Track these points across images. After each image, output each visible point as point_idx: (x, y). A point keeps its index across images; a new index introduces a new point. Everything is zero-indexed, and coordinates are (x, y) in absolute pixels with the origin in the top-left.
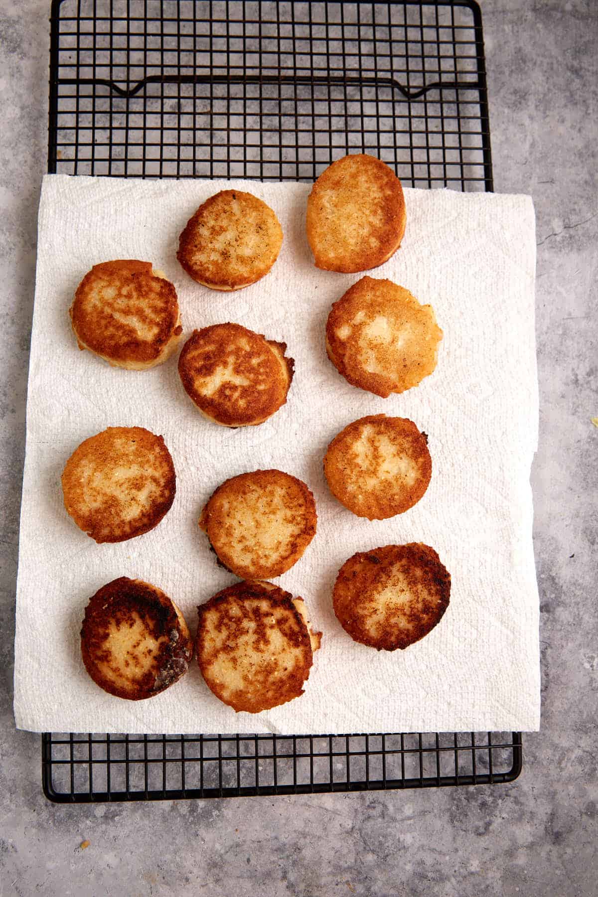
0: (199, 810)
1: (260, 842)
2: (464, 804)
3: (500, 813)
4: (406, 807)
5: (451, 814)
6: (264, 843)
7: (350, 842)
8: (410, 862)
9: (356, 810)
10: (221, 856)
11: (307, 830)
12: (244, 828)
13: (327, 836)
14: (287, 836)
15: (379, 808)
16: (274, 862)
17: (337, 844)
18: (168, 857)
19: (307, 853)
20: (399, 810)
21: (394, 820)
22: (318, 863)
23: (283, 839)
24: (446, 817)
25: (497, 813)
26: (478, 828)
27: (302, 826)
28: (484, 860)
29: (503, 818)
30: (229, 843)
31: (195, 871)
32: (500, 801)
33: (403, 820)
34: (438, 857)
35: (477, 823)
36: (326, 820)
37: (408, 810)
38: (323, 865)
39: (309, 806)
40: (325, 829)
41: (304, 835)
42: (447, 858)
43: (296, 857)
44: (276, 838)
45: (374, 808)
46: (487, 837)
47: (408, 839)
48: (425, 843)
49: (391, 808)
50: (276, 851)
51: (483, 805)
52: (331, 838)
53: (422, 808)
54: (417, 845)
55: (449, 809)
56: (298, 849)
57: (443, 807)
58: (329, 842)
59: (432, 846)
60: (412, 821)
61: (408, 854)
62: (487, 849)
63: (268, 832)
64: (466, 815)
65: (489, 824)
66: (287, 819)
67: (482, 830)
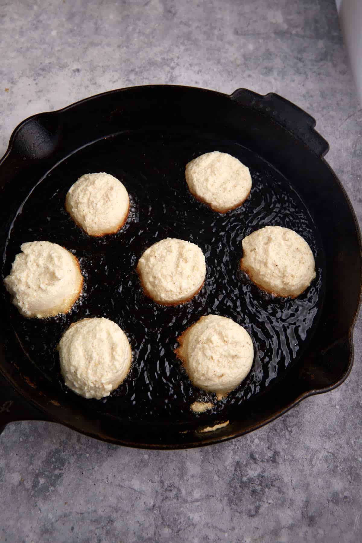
0: (40, 486)
1: (82, 514)
2: (239, 491)
3: (267, 499)
4: (195, 492)
5: (230, 499)
6: (86, 515)
7: (151, 517)
8: (197, 536)
9: (157, 492)
10: (52, 524)
11: (119, 506)
12: (72, 502)
13: (134, 511)
14: (103, 510)
15: (175, 491)
16: (91, 531)
17: (141, 518)
18: (11, 523)
19: (118, 525)
20: (190, 493)
21: (186, 501)
22: (126, 533)
23: (100, 512)
24: (225, 501)
25: (265, 499)
26: (250, 511)
27: (116, 502)
28: (255, 538)
29: (269, 504)
30: (59, 513)
31: (31, 535)
32: (267, 490)
33: (192, 502)
34: (219, 534)
35: (249, 506)
36: (134, 498)
37: (197, 495)
38: (129, 535)
39: (122, 487)
40: (132, 506)
41: (117, 510)
42: (226, 535)
43: (109, 528)
44: (95, 511)
45: (171, 491)
46: (257, 519)
47: (196, 517)
48: (209, 521)
49: (184, 492)
50: (94, 521)
51: (254, 492)
52: (137, 513)
53: (207, 493)
54: (203, 523)
55: (228, 495)
56: (111, 521)
57: (223, 493)
58: (135, 516)
59: (214, 525)
60: (199, 503)
61: (196, 530)
62: (257, 528)
63: (89, 506)
64: (241, 500)
65: (258, 508)
66: (105, 496)
67: (253, 512)
